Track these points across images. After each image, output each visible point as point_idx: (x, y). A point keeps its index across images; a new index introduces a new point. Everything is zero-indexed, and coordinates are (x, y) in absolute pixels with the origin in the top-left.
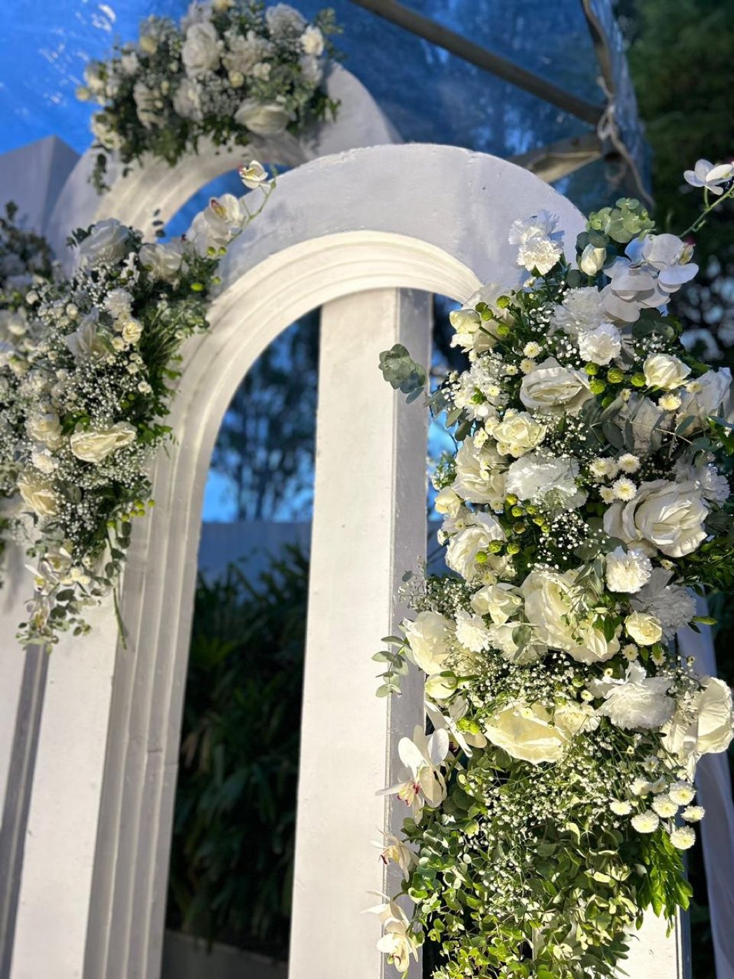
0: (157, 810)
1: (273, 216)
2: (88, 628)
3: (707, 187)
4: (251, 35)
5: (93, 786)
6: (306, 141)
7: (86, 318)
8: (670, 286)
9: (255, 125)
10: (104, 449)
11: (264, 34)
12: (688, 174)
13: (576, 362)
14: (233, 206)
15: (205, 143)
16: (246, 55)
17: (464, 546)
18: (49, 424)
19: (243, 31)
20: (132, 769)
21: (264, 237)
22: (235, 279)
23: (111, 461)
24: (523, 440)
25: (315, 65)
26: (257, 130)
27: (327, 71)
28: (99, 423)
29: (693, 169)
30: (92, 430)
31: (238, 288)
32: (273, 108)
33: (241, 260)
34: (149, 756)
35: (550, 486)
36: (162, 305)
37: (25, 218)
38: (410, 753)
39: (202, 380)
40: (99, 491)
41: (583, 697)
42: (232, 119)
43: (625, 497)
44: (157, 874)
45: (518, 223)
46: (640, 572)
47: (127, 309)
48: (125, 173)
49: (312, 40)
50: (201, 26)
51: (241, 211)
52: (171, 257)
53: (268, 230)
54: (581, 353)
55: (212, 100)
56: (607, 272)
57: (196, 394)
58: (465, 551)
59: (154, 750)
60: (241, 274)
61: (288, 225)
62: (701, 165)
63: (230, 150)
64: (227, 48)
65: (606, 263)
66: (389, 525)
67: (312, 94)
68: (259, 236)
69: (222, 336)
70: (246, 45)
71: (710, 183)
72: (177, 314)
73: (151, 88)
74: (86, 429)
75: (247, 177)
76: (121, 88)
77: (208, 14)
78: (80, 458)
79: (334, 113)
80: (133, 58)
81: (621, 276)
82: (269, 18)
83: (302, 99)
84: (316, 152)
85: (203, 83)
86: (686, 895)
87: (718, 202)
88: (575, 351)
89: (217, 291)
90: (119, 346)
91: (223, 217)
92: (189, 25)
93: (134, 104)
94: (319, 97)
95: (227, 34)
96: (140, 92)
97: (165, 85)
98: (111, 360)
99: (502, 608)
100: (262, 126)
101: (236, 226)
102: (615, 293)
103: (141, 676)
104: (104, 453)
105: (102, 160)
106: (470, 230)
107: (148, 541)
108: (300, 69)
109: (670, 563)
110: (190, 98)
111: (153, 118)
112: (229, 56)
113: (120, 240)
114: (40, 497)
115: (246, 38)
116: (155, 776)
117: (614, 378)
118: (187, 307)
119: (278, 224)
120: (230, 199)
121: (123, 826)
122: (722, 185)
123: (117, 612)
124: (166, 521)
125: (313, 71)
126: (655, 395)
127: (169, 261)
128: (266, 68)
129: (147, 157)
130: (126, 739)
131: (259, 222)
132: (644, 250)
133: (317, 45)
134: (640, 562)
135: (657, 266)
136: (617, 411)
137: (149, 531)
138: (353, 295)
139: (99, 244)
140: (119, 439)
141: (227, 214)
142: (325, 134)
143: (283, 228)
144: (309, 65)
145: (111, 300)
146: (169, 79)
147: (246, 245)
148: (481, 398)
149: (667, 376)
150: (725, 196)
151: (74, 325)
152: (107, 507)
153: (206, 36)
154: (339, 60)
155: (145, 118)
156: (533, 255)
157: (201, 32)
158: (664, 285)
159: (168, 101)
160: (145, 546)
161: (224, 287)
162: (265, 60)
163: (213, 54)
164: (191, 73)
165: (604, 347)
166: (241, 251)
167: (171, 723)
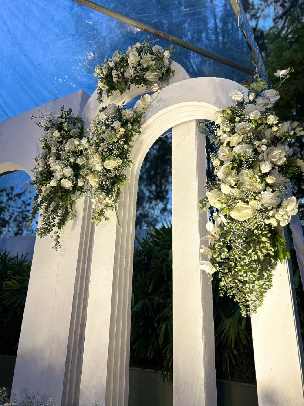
0: (128, 276)
1: (158, 101)
2: (109, 218)
3: (281, 76)
4: (148, 54)
5: (111, 264)
6: (165, 83)
7: (108, 130)
8: (273, 101)
9: (150, 78)
10: (114, 165)
11: (152, 53)
12: (275, 74)
13: (249, 121)
14: (148, 98)
15: (132, 87)
16: (147, 59)
17: (222, 171)
18: (99, 158)
19: (146, 53)
20: (121, 262)
21: (156, 107)
22: (148, 119)
23: (115, 169)
24: (237, 140)
25: (167, 61)
26: (150, 80)
27: (171, 63)
28: (113, 157)
29: (276, 72)
30: (111, 159)
31: (148, 122)
32: (155, 73)
33: (149, 114)
34: (126, 259)
35: (244, 150)
36: (129, 125)
37: (74, 114)
38: (210, 226)
39: (137, 150)
40: (112, 178)
41: (256, 198)
42: (143, 77)
43: (264, 149)
44: (129, 296)
45: (231, 90)
46: (269, 166)
47: (119, 126)
48: (108, 97)
49: (167, 54)
50: (133, 52)
51: (151, 99)
52: (130, 113)
53: (157, 105)
54: (250, 117)
55: (137, 72)
56: (256, 100)
57: (135, 155)
58: (223, 172)
59: (127, 258)
60: (149, 118)
61: (163, 103)
62: (278, 71)
63: (142, 86)
64: (141, 58)
65: (255, 98)
66: (196, 187)
67: (167, 68)
68: (154, 107)
69: (144, 137)
70: (147, 57)
71: (281, 75)
72: (134, 127)
73: (118, 71)
74: (109, 159)
75: (153, 88)
76: (108, 72)
77: (135, 49)
78: (107, 168)
79: (173, 75)
80: (113, 63)
81: (260, 101)
82: (153, 49)
83: (165, 70)
84: (167, 85)
85: (135, 68)
86: (288, 254)
87: (284, 80)
88: (249, 117)
89: (142, 123)
90: (118, 136)
91: (145, 101)
92: (129, 53)
93: (112, 76)
94: (169, 70)
95: (141, 54)
96: (114, 72)
97: (122, 70)
98: (115, 140)
99: (233, 180)
100: (152, 78)
101: (148, 103)
102: (259, 105)
103: (123, 235)
104: (114, 167)
105: (100, 93)
106: (218, 98)
107: (124, 196)
108: (163, 62)
109: (277, 167)
110: (130, 72)
111: (117, 79)
112: (142, 60)
113: (115, 109)
114: (94, 180)
115: (147, 55)
116: (127, 266)
117: (260, 122)
118: (136, 125)
119: (160, 103)
120: (147, 96)
121: (119, 278)
122: (284, 76)
123: (116, 214)
124: (128, 191)
125: (167, 62)
126: (271, 126)
127: (130, 114)
128: (154, 62)
129: (114, 92)
130: (120, 252)
131: (154, 103)
132: (265, 94)
133: (168, 55)
134: (269, 164)
135: (269, 97)
136: (261, 131)
137: (124, 193)
138: (181, 124)
139: (110, 110)
140: (118, 163)
141: (146, 100)
142: (170, 80)
143: (162, 104)
144: (166, 60)
145: (115, 124)
146: (123, 68)
147: (150, 110)
148: (224, 132)
149: (273, 120)
150: (285, 79)
151: (104, 132)
152: (113, 184)
153: (135, 55)
154: (174, 60)
155: (115, 80)
156: (236, 96)
157: (133, 54)
158: (272, 101)
159: (123, 74)
160: (123, 198)
161: (144, 122)
162: (153, 60)
163: (137, 60)
164: (130, 65)
165: (256, 115)
166: (149, 111)
167: (131, 251)
